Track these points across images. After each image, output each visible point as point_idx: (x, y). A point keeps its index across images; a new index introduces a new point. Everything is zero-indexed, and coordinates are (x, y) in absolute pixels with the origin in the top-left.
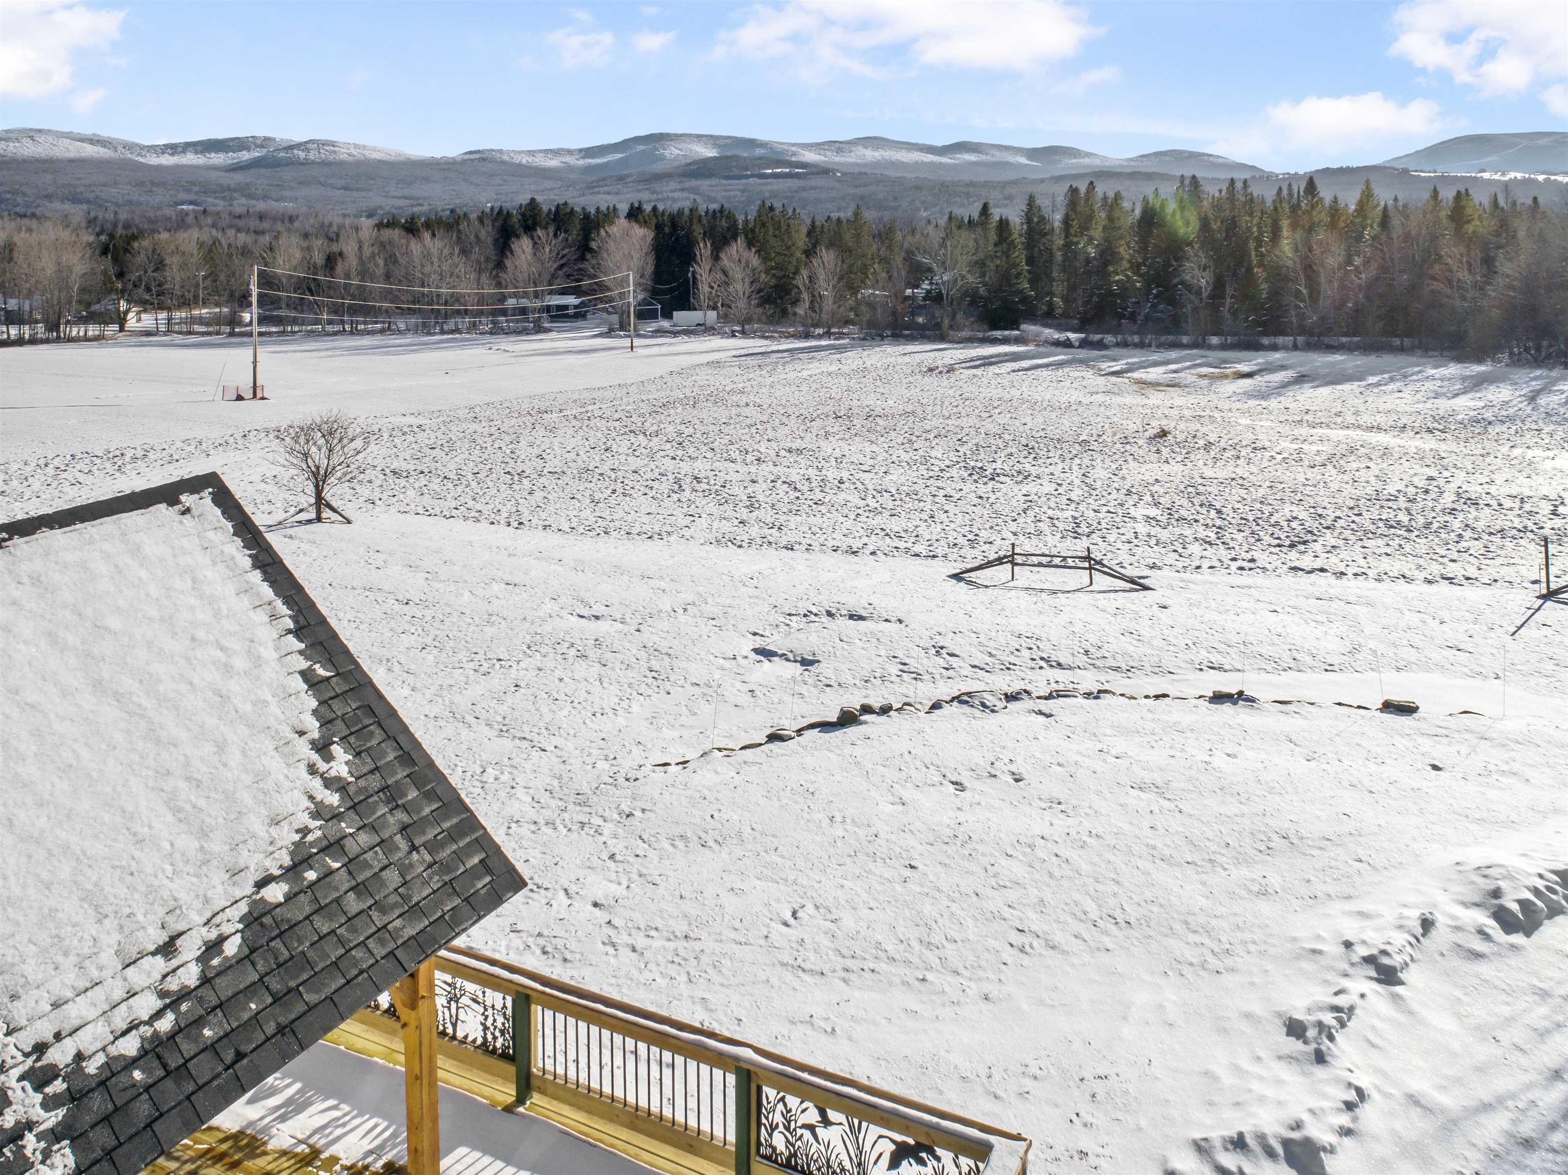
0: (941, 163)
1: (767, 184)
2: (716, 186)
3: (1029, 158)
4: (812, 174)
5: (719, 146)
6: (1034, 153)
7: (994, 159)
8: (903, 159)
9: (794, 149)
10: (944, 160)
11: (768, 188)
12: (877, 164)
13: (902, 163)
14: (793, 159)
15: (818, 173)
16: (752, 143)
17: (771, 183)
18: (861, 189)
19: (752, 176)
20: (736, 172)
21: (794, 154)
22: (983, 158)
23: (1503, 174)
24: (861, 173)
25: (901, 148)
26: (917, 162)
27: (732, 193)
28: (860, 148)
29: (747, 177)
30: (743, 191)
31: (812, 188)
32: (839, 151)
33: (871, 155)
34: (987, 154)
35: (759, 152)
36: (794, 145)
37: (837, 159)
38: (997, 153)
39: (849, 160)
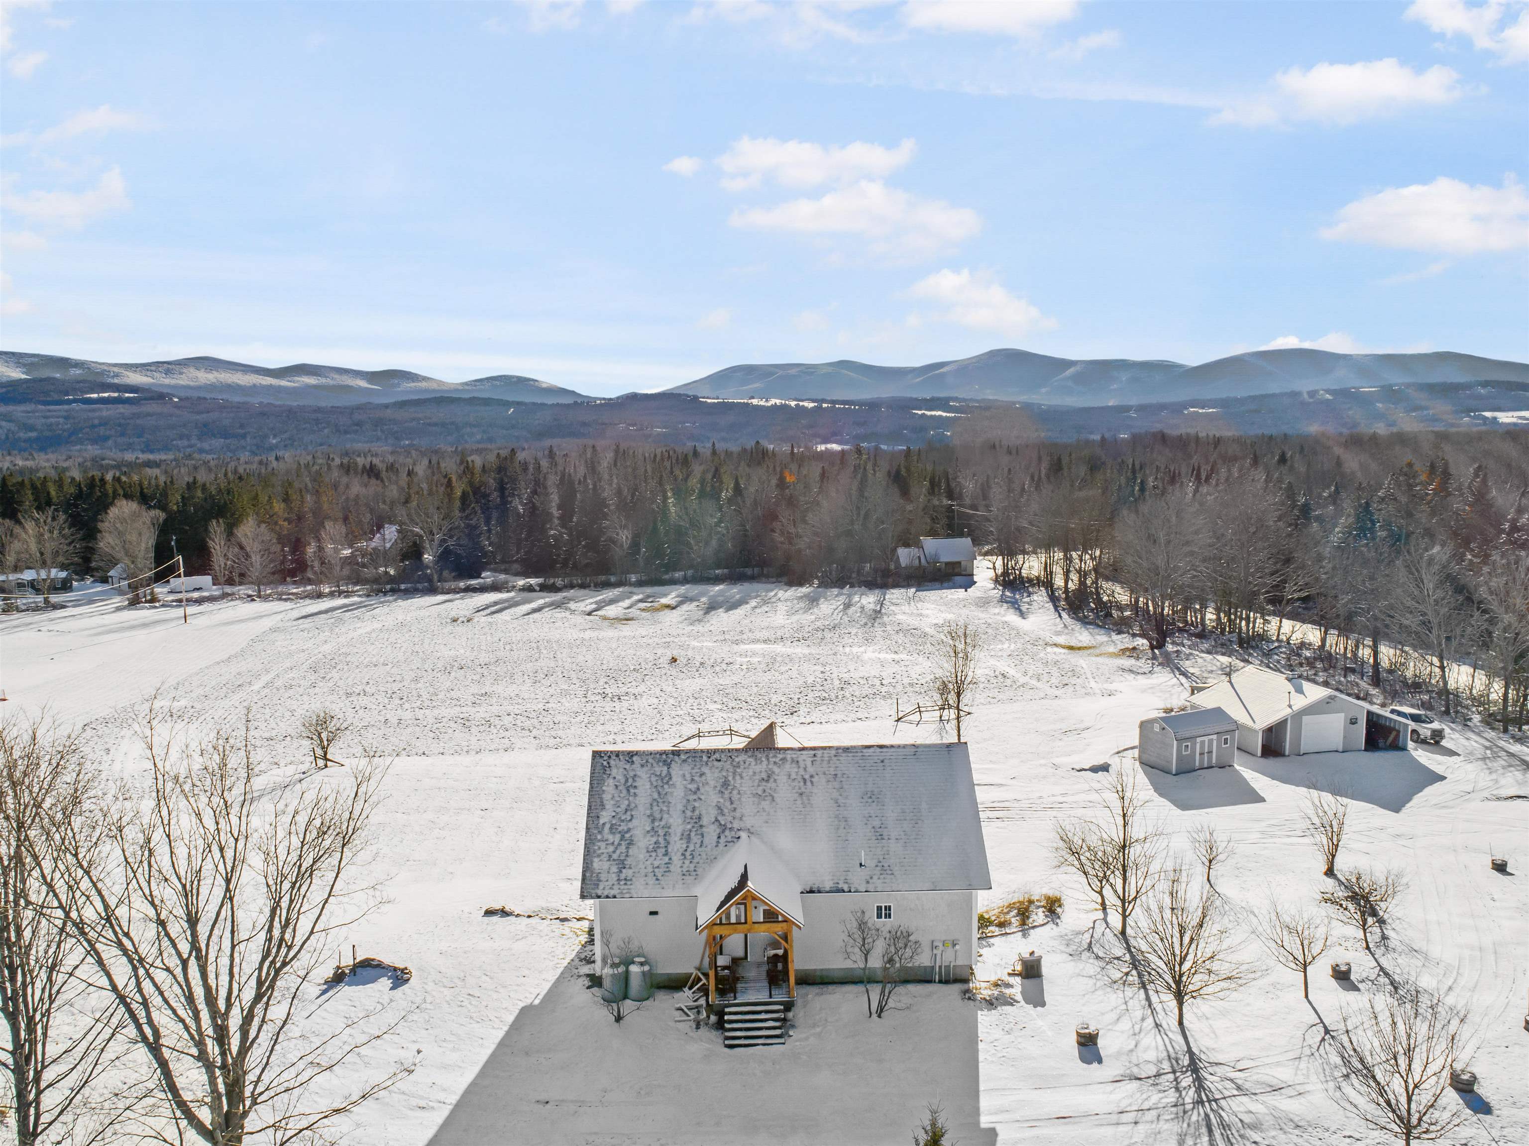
0: (280, 386)
1: (94, 410)
2: (33, 412)
3: (370, 381)
4: (146, 399)
5: (24, 365)
6: (373, 376)
7: (331, 382)
8: (239, 382)
9: (116, 369)
10: (284, 383)
11: (97, 414)
12: (211, 387)
13: (238, 385)
14: (116, 381)
15: (152, 398)
16: (63, 363)
17: (100, 410)
18: (204, 416)
19: (75, 401)
20: (56, 397)
21: (117, 375)
22: (323, 381)
23: (767, 401)
24: (199, 398)
25: (237, 370)
26: (254, 385)
27: (53, 420)
28: (192, 370)
29: (69, 402)
30: (66, 418)
31: (149, 415)
32: (168, 372)
33: (204, 377)
34: (326, 377)
35: (75, 372)
36: (115, 365)
37: (167, 381)
38: (336, 376)
39: (181, 382)
